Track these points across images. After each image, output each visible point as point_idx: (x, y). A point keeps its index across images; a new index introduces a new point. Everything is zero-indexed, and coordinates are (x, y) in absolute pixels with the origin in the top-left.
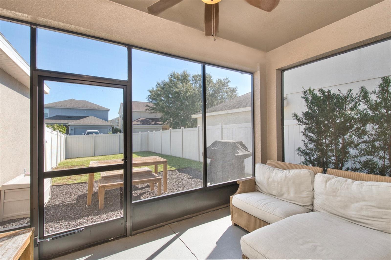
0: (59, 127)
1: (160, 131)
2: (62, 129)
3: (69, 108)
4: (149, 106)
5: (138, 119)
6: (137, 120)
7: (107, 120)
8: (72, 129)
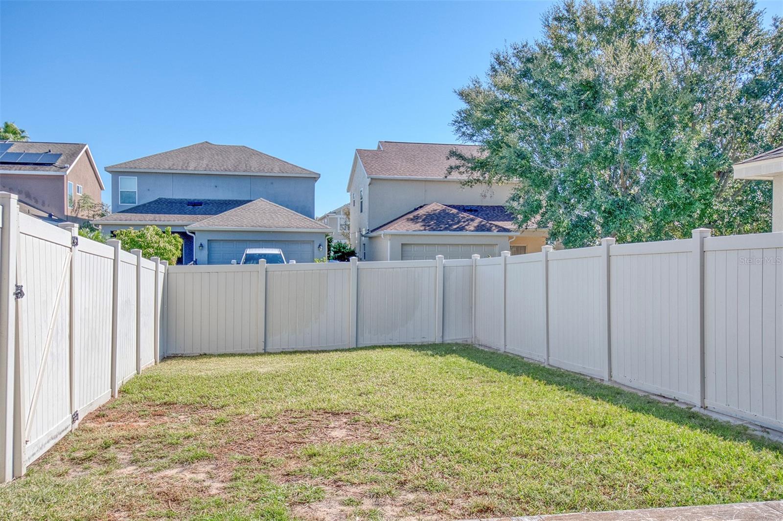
0: (161, 237)
1: (500, 255)
2: (169, 242)
3: (196, 172)
4: (460, 157)
5: (416, 209)
6: (411, 216)
7: (308, 211)
8: (201, 245)
